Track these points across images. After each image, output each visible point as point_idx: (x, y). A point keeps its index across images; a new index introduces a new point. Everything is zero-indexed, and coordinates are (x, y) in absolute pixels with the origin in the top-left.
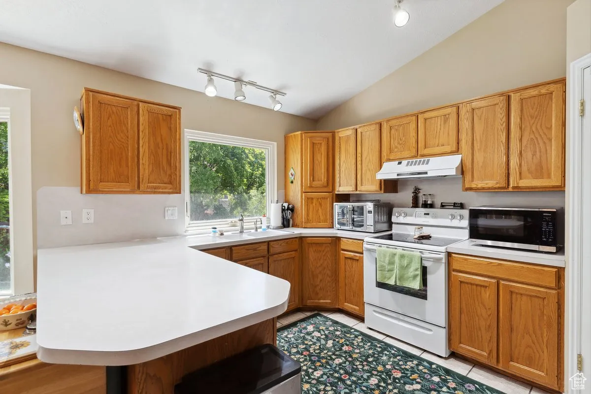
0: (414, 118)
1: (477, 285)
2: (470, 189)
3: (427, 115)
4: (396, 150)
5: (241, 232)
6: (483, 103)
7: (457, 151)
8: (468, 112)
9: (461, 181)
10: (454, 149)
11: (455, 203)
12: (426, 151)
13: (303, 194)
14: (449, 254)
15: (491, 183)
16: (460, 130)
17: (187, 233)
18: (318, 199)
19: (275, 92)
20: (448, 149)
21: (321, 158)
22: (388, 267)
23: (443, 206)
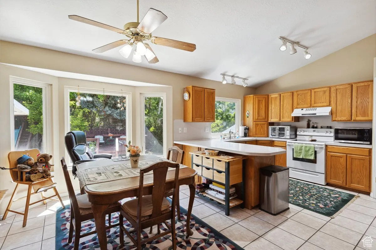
0: (310, 91)
1: (338, 157)
2: (335, 121)
3: (315, 90)
4: (300, 104)
5: (230, 138)
6: (341, 87)
7: (329, 105)
8: (334, 90)
9: (331, 117)
10: (328, 104)
11: (327, 126)
12: (315, 105)
13: (254, 122)
14: (326, 146)
15: (344, 118)
16: (331, 97)
17: (212, 138)
18: (261, 124)
19: (245, 79)
20: (325, 104)
21: (263, 106)
22: (299, 152)
23: (322, 127)
